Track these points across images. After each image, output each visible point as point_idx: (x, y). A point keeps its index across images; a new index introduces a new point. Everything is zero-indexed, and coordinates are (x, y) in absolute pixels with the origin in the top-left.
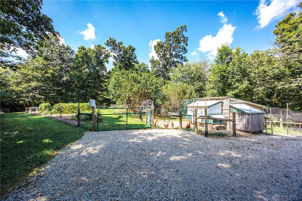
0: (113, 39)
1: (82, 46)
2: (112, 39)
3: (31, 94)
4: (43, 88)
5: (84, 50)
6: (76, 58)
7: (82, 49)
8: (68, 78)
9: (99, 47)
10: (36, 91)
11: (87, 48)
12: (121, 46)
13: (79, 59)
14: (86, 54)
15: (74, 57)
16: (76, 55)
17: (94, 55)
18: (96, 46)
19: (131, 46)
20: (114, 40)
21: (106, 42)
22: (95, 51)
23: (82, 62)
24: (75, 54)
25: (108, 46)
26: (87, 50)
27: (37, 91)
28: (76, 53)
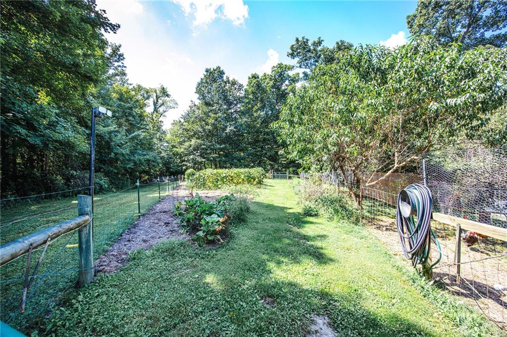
0: (303, 38)
1: (254, 73)
2: (300, 39)
3: (191, 157)
4: (203, 146)
5: (256, 78)
6: (245, 95)
7: (254, 78)
8: (232, 128)
9: (279, 67)
10: (197, 152)
11: (261, 75)
12: (319, 48)
13: (250, 96)
14: (259, 86)
15: (242, 94)
16: (245, 91)
17: (271, 83)
18: (274, 67)
19: (342, 42)
20: (305, 40)
21: (290, 51)
22: (273, 76)
23: (253, 101)
24: (243, 89)
25: (294, 58)
26: (260, 78)
27: (199, 152)
28: (245, 87)
